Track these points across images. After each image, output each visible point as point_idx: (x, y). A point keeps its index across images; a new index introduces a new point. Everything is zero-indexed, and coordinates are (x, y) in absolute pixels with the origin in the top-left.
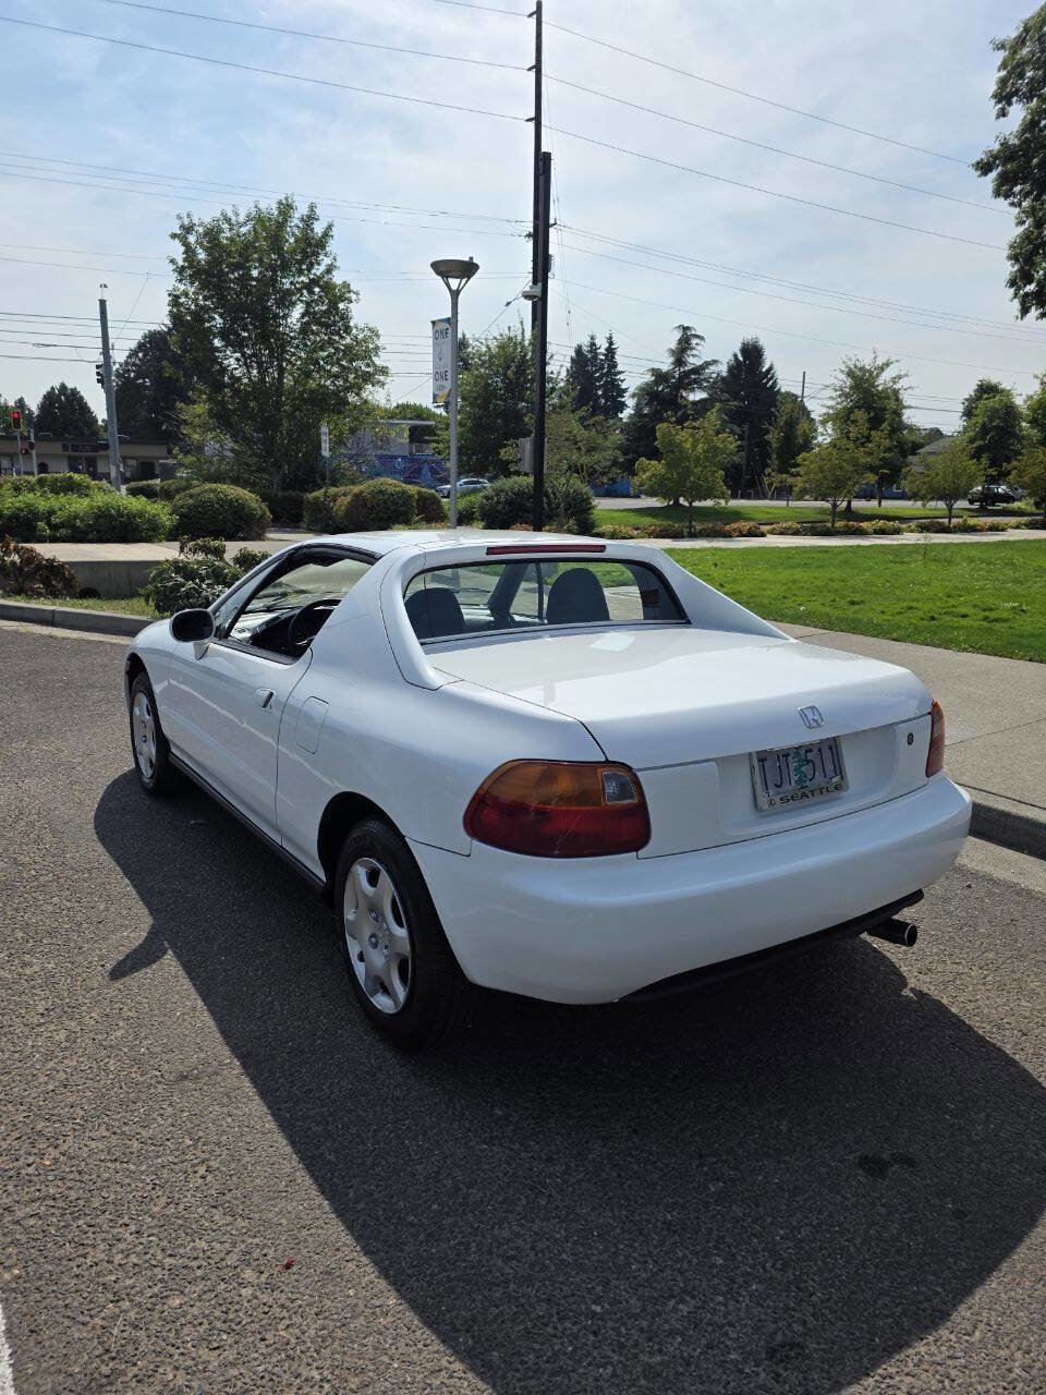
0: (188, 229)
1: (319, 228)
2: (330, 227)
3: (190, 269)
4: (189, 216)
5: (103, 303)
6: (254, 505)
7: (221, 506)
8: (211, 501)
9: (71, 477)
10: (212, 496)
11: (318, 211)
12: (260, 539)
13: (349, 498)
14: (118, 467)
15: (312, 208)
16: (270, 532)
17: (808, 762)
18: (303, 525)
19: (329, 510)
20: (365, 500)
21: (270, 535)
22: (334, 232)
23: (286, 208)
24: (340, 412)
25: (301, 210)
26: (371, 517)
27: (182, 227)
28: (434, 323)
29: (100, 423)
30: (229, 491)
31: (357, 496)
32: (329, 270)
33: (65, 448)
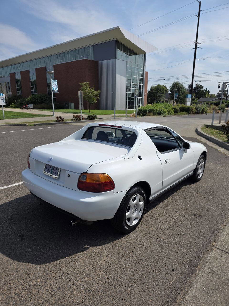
17: (54, 170)
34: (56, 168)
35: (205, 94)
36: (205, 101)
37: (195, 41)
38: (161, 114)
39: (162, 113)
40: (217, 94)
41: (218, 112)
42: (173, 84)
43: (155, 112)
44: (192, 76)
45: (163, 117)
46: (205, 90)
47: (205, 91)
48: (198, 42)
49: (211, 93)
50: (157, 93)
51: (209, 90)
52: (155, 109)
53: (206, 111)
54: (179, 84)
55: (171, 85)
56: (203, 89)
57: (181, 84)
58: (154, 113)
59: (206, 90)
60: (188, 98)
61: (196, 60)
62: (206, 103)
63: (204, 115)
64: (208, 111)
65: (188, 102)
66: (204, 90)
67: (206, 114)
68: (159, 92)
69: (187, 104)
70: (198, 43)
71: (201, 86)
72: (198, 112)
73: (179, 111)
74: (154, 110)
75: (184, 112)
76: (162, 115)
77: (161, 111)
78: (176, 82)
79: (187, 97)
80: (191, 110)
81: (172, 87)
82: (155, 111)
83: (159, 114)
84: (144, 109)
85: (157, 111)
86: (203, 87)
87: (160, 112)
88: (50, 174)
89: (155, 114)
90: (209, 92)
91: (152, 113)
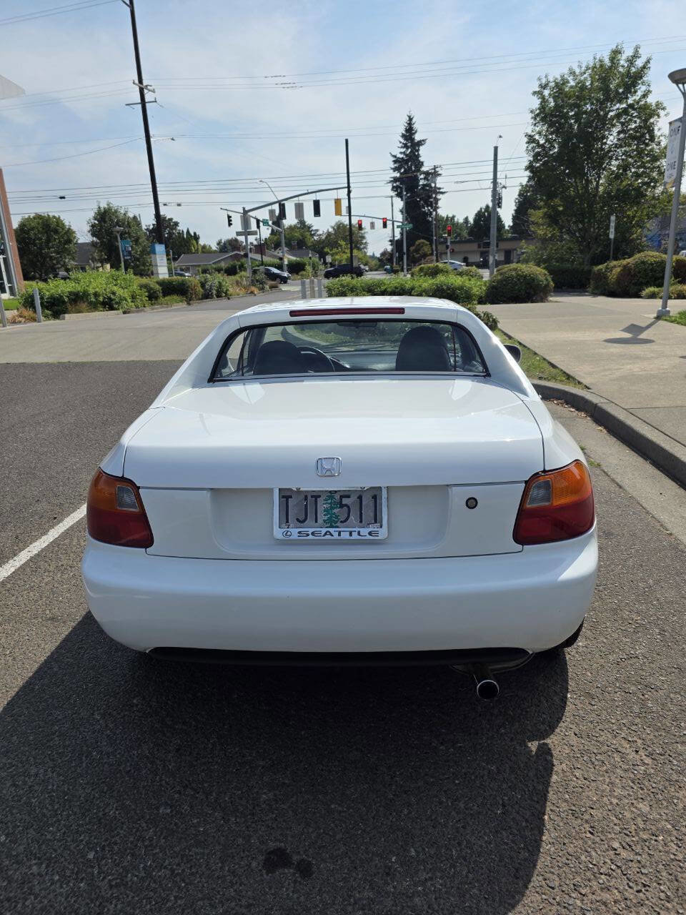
0: (544, 87)
1: (639, 63)
2: (648, 62)
3: (544, 115)
4: (546, 76)
5: (496, 149)
6: (541, 278)
7: (519, 280)
8: (512, 277)
9: (437, 266)
10: (514, 273)
11: (640, 51)
12: (542, 302)
13: (619, 270)
14: (494, 256)
15: (636, 51)
16: (552, 296)
17: (342, 506)
18: (590, 289)
19: (606, 278)
20: (630, 269)
21: (551, 299)
22: (651, 65)
23: (616, 53)
24: (638, 203)
25: (628, 52)
26: (633, 281)
27: (541, 86)
28: (670, 123)
29: (507, 228)
30: (525, 269)
31: (625, 267)
32: (645, 96)
33: (479, 247)
34: (354, 498)
35: (187, 245)
36: (195, 266)
37: (137, 82)
38: (116, 306)
39: (117, 303)
40: (218, 244)
41: (252, 292)
42: (96, 211)
43: (93, 299)
44: (151, 190)
45: (124, 313)
46: (185, 233)
47: (185, 236)
48: (147, 86)
49: (201, 242)
50: (48, 241)
51: (195, 233)
52: (91, 291)
53: (227, 290)
54: (116, 211)
55: (92, 214)
56: (178, 228)
57: (122, 211)
58: (91, 303)
59: (188, 231)
60: (157, 256)
61: (151, 139)
62: (200, 270)
63: (224, 302)
64: (231, 290)
65: (160, 266)
66: (183, 231)
67: (229, 299)
68: (55, 239)
69: (158, 274)
70: (147, 89)
71: (171, 219)
72: (207, 296)
73: (161, 294)
74: (89, 295)
75: (175, 297)
76: (118, 309)
77: (112, 297)
78: (103, 205)
79: (155, 253)
80: (192, 290)
81: (96, 222)
82: (92, 296)
83: (109, 304)
84: (47, 293)
85: (99, 296)
86: (176, 224)
87: (110, 298)
88: (324, 530)
89: (94, 306)
90: (196, 238)
91: (84, 306)
